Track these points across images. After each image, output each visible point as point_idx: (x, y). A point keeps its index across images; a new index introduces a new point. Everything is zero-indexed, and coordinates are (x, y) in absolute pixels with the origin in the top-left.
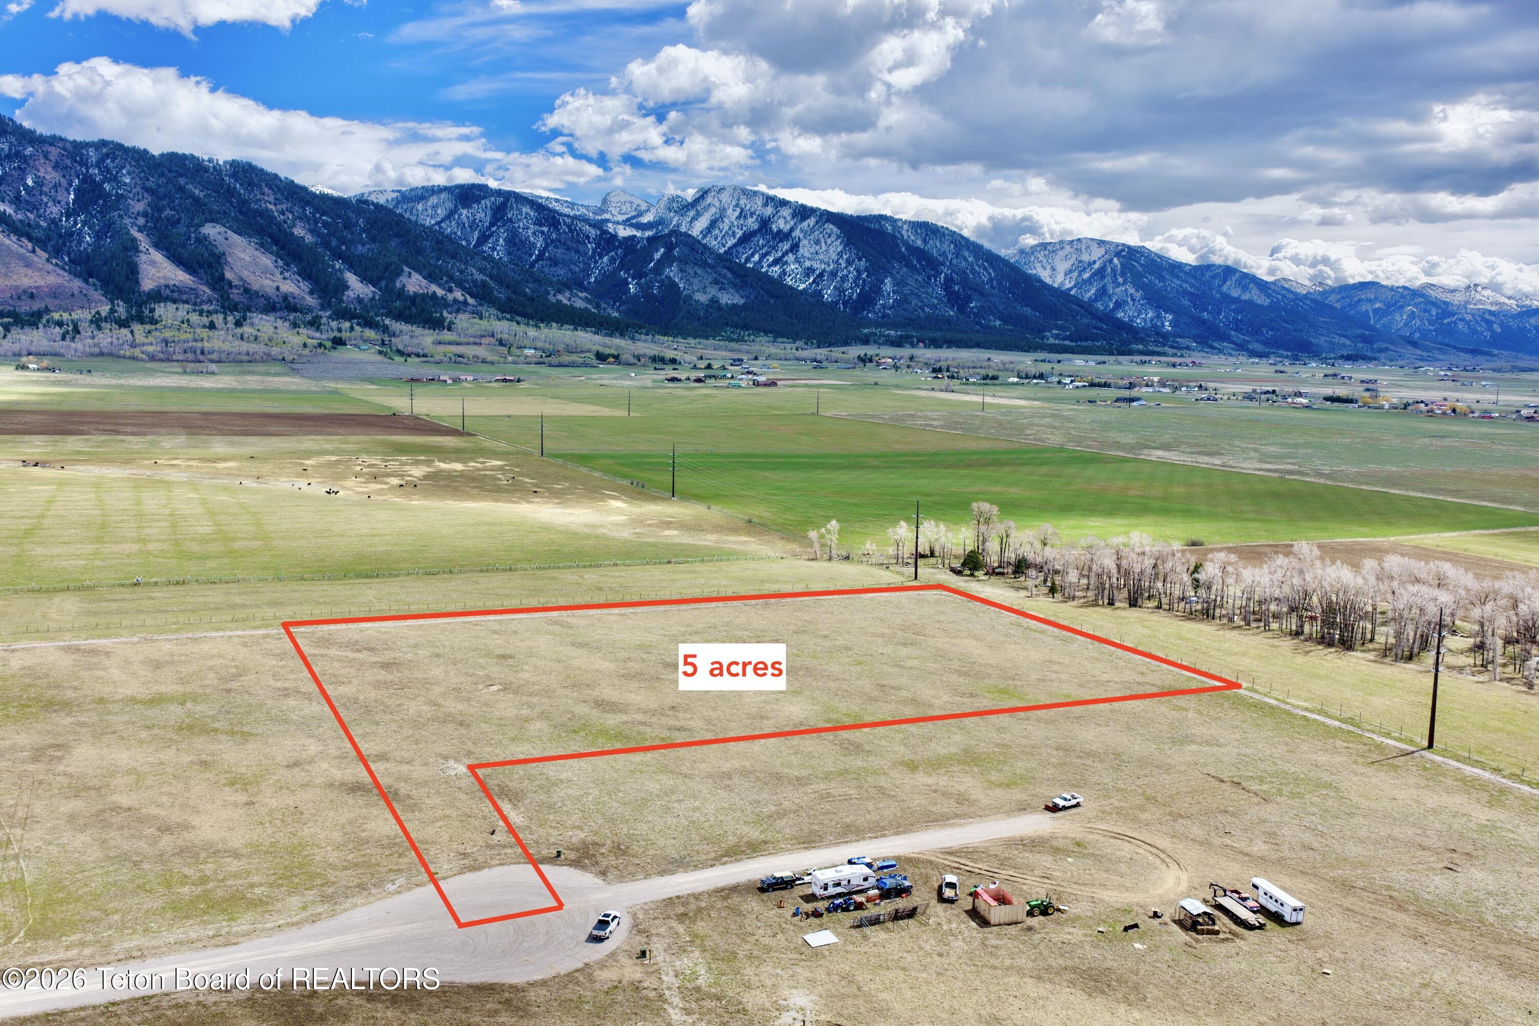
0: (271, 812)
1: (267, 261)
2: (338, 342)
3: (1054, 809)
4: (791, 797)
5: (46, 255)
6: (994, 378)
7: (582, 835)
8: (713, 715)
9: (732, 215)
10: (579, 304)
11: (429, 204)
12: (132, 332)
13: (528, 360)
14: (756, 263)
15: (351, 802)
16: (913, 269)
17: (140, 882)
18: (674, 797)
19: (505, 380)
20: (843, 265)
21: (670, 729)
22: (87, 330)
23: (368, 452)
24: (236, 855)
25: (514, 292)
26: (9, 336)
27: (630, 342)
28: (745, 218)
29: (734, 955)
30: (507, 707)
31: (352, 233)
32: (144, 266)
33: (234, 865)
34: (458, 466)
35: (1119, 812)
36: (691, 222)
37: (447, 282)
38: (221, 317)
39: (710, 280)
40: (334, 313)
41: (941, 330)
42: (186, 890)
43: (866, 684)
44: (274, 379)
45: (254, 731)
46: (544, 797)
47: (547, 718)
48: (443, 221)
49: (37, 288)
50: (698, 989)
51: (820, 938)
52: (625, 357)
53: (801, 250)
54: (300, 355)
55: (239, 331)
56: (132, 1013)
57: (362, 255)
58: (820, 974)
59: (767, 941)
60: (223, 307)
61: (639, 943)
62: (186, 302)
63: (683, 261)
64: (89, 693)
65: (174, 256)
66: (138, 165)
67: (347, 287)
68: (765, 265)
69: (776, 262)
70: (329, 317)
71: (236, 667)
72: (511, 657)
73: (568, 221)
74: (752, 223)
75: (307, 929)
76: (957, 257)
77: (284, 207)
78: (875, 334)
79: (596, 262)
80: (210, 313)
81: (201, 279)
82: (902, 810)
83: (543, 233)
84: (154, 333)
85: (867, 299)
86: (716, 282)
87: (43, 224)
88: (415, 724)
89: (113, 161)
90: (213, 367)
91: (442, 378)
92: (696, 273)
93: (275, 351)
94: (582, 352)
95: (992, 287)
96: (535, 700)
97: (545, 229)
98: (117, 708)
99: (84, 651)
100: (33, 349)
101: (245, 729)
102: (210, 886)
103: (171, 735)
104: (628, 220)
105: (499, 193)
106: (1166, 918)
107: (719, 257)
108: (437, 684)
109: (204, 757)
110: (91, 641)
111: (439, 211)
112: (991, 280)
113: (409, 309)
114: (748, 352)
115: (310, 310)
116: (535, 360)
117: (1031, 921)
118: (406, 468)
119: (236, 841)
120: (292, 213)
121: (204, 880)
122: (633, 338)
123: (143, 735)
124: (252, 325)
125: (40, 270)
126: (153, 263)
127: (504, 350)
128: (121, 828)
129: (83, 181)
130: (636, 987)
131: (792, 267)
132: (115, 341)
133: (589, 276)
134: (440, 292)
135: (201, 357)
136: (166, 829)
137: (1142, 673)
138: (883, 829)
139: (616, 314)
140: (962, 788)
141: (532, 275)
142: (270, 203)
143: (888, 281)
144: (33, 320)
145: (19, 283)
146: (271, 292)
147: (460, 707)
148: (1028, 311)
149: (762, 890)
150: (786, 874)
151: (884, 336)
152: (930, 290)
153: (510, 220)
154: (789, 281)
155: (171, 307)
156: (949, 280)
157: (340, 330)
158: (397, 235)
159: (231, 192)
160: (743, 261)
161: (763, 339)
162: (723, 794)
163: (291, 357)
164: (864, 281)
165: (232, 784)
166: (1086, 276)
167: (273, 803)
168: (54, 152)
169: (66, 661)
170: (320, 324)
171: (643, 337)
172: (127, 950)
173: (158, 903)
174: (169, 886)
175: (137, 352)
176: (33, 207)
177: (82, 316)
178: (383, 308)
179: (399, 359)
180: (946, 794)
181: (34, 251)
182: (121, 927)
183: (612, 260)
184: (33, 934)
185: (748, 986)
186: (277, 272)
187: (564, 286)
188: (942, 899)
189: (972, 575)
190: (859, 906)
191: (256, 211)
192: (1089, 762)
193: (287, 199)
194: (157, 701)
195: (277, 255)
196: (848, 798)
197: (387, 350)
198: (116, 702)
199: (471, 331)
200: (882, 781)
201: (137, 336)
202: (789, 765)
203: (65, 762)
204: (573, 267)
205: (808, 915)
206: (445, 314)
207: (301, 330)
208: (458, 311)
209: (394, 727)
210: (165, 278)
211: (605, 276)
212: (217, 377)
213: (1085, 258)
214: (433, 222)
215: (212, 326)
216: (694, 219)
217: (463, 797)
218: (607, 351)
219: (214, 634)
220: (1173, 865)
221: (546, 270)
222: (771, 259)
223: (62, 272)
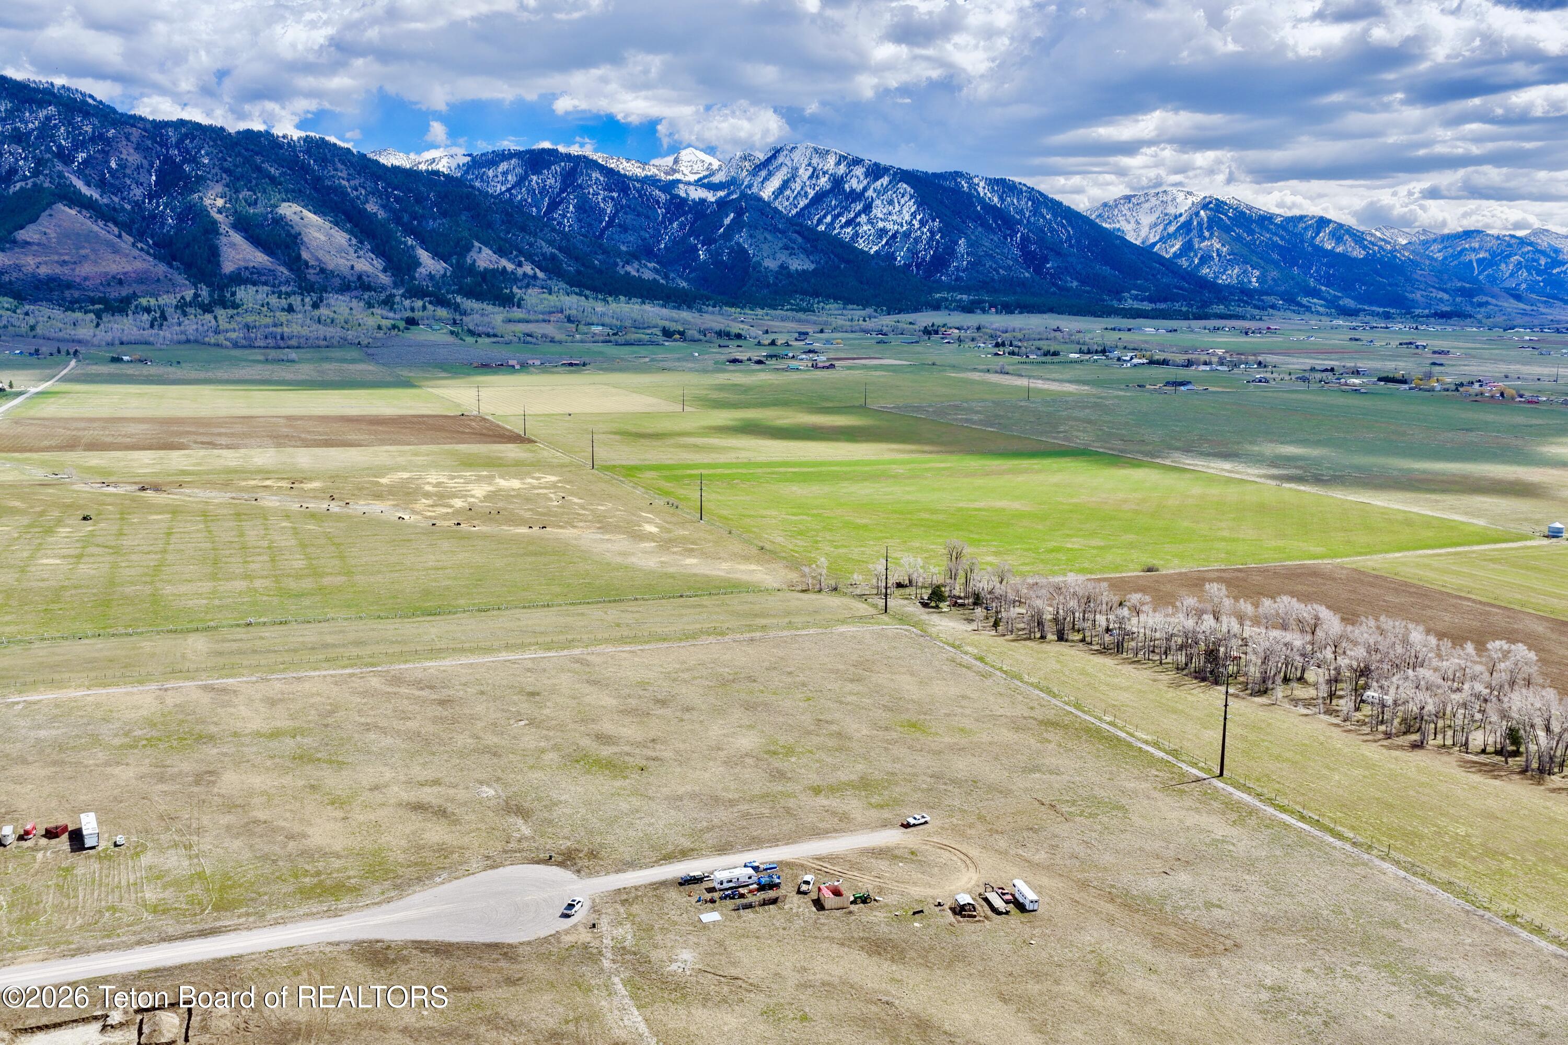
0: (360, 825)
1: (341, 237)
2: (411, 322)
3: (907, 826)
4: (722, 815)
5: (132, 240)
6: (1056, 354)
7: (569, 844)
8: (682, 746)
9: (804, 173)
10: (648, 275)
11: (500, 170)
12: (215, 318)
13: (596, 338)
14: (828, 225)
15: (414, 817)
16: (989, 228)
17: (277, 874)
18: (638, 815)
19: (571, 365)
20: (917, 226)
21: (647, 759)
22: (174, 316)
23: (436, 466)
24: (338, 856)
25: (583, 265)
26: (102, 326)
27: (697, 315)
28: (818, 177)
29: (652, 927)
30: (530, 740)
31: (424, 208)
32: (225, 248)
33: (337, 864)
34: (515, 484)
35: (954, 828)
36: (763, 182)
37: (516, 256)
38: (299, 298)
39: (780, 245)
40: (406, 291)
41: (1015, 293)
42: (307, 880)
43: (807, 720)
44: (351, 367)
45: (346, 761)
46: (546, 815)
47: (558, 750)
48: (513, 187)
49: (125, 274)
50: (624, 948)
51: (710, 917)
52: (690, 333)
53: (874, 211)
54: (375, 338)
55: (316, 313)
56: (282, 957)
57: (433, 230)
58: (703, 940)
59: (676, 918)
60: (300, 287)
61: (593, 918)
62: (265, 283)
63: (752, 226)
64: (226, 727)
65: (252, 237)
66: (215, 145)
67: (418, 264)
68: (837, 226)
69: (849, 223)
70: (403, 296)
71: (331, 704)
72: (538, 694)
73: (638, 185)
74: (824, 182)
75: (385, 907)
76: (1034, 215)
77: (357, 182)
78: (947, 299)
79: (666, 228)
80: (288, 295)
81: (278, 259)
82: (797, 826)
83: (612, 198)
84: (236, 318)
85: (940, 261)
86: (786, 248)
87: (128, 207)
88: (462, 755)
89: (191, 142)
90: (293, 355)
91: (511, 362)
92: (765, 238)
93: (350, 335)
94: (649, 327)
95: (1071, 246)
96: (551, 734)
97: (615, 195)
98: (248, 740)
99: (218, 690)
100: (125, 339)
101: (340, 759)
102: (323, 877)
103: (288, 764)
104: (700, 180)
105: (568, 157)
106: (946, 907)
107: (790, 221)
108: (479, 719)
109: (312, 782)
110: (221, 681)
111: (510, 178)
112: (1069, 238)
113: (481, 286)
114: (815, 323)
115: (384, 288)
116: (601, 338)
117: (853, 908)
118: (470, 487)
119: (338, 847)
120: (364, 188)
121: (318, 873)
122: (700, 311)
123: (269, 763)
124: (328, 306)
125: (127, 256)
126: (233, 245)
127: (572, 326)
128: (261, 836)
129: (164, 163)
130: (586, 946)
131: (865, 228)
132: (200, 328)
133: (659, 242)
134: (510, 267)
135: (282, 344)
136: (290, 837)
137: (1032, 708)
138: (778, 840)
139: (684, 284)
140: (846, 808)
141: (600, 246)
142: (342, 179)
143: (962, 241)
144: (121, 306)
145: (108, 269)
146: (346, 271)
147: (495, 740)
148: (1107, 270)
149: (681, 884)
150: (697, 873)
151: (955, 301)
152: (1006, 251)
153: (580, 186)
154: (861, 244)
155: (252, 289)
156: (1024, 239)
157: (413, 309)
158: (468, 209)
159: (305, 168)
160: (815, 222)
161: (833, 306)
162: (673, 812)
163: (366, 342)
164: (938, 242)
165: (333, 804)
166: (1172, 229)
167: (361, 818)
168: (135, 133)
169: (206, 699)
170: (394, 303)
171: (710, 309)
172: (275, 919)
173: (291, 888)
174: (296, 877)
175: (221, 338)
176: (117, 190)
177: (168, 301)
178: (455, 284)
179: (470, 340)
180: (834, 814)
181: (120, 236)
182: (270, 905)
183: (682, 226)
184: (217, 908)
185: (656, 947)
186: (351, 251)
187: (633, 256)
188: (799, 892)
189: (937, 607)
190: (742, 896)
191: (330, 187)
192: (950, 788)
193: (359, 174)
194: (276, 734)
195: (350, 232)
196: (761, 816)
197: (459, 329)
198: (246, 735)
199: (540, 308)
200: (791, 803)
201: (220, 322)
202: (726, 789)
203: (218, 785)
204: (642, 233)
205: (706, 902)
206: (515, 289)
207: (374, 310)
208: (527, 286)
209: (446, 757)
210: (245, 260)
211: (675, 242)
212: (297, 366)
213: (1172, 210)
214: (504, 189)
215: (290, 309)
216: (766, 179)
217: (491, 814)
218: (673, 326)
219: (312, 673)
220: (972, 869)
221: (616, 237)
222: (844, 220)
223: (148, 257)
